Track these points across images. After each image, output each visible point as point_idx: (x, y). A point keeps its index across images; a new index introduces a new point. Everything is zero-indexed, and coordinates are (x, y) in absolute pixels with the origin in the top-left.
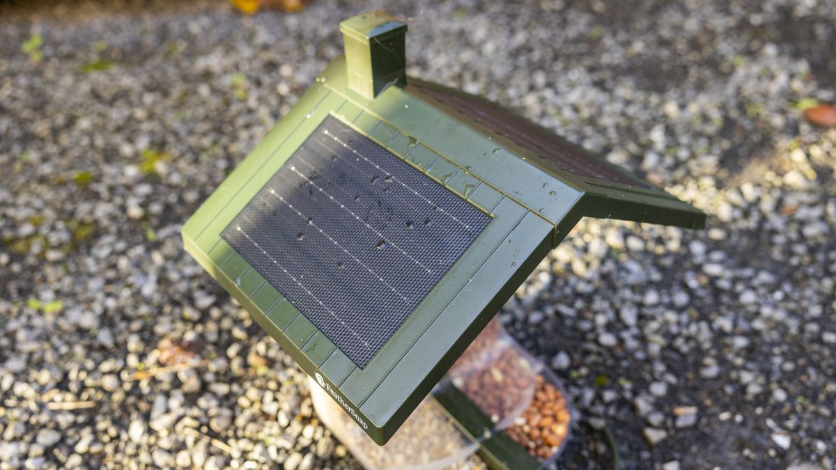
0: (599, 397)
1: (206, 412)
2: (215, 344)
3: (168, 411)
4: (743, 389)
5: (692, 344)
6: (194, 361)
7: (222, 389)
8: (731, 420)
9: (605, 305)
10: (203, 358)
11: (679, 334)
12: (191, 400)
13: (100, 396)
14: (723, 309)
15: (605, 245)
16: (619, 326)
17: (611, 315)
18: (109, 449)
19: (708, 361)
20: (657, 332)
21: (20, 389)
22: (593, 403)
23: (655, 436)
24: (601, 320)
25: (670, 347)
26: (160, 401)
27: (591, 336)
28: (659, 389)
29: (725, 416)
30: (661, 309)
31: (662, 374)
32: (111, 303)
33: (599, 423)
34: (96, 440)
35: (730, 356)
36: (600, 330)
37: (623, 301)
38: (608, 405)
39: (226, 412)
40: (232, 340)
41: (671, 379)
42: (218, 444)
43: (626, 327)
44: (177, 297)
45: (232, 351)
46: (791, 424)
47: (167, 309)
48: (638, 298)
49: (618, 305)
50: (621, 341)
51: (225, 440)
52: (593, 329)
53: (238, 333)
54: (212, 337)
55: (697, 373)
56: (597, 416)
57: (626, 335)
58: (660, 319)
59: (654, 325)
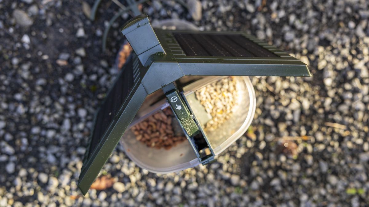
0: (99, 78)
1: (276, 109)
2: (271, 151)
3: (293, 112)
4: (31, 69)
5: (43, 100)
6: (281, 141)
7: (268, 122)
8: (43, 54)
9: (76, 135)
10: (276, 143)
11: (47, 107)
12: (282, 118)
13: (324, 129)
14: (17, 120)
15: (60, 181)
16: (74, 120)
17: (75, 128)
18: (317, 97)
19: (39, 89)
20: (56, 112)
21: (360, 141)
22: (102, 75)
23: (81, 52)
24: (81, 126)
25: (54, 100)
26: (296, 119)
27: (89, 118)
28: (70, 77)
29: (45, 57)
30: (49, 126)
31: (64, 85)
32: (323, 192)
33: (104, 63)
34: (323, 103)
35: (28, 89)
36: (83, 120)
37: (65, 136)
38: (96, 73)
39: (267, 107)
40: (263, 152)
41: (61, 82)
42: (271, 89)
43: (70, 118)
44: (289, 189)
45: (263, 145)
46: (19, 45)
47: (294, 180)
48: (58, 136)
49: (69, 134)
50: (76, 110)
51: (268, 91)
52: (87, 121)
53: (260, 156)
54: (272, 156)
55: (48, 83)
56: (103, 68)
57: (73, 113)
58: (52, 118)
59: (56, 116)
